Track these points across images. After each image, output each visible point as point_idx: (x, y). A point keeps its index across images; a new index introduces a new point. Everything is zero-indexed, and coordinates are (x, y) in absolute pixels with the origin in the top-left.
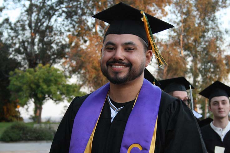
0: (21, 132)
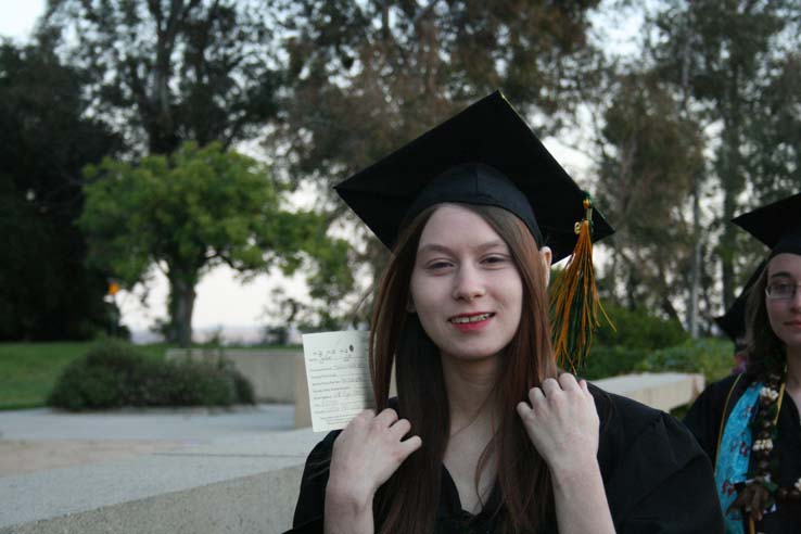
0: (123, 375)
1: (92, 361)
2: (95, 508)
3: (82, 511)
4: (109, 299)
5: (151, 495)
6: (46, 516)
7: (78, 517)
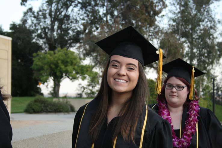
2: (52, 133)
3: (49, 134)
4: (38, 86)
6: (41, 135)
7: (48, 135)
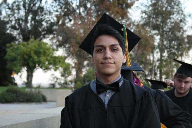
1: (8, 91)
4: (12, 76)
5: (17, 123)
